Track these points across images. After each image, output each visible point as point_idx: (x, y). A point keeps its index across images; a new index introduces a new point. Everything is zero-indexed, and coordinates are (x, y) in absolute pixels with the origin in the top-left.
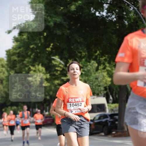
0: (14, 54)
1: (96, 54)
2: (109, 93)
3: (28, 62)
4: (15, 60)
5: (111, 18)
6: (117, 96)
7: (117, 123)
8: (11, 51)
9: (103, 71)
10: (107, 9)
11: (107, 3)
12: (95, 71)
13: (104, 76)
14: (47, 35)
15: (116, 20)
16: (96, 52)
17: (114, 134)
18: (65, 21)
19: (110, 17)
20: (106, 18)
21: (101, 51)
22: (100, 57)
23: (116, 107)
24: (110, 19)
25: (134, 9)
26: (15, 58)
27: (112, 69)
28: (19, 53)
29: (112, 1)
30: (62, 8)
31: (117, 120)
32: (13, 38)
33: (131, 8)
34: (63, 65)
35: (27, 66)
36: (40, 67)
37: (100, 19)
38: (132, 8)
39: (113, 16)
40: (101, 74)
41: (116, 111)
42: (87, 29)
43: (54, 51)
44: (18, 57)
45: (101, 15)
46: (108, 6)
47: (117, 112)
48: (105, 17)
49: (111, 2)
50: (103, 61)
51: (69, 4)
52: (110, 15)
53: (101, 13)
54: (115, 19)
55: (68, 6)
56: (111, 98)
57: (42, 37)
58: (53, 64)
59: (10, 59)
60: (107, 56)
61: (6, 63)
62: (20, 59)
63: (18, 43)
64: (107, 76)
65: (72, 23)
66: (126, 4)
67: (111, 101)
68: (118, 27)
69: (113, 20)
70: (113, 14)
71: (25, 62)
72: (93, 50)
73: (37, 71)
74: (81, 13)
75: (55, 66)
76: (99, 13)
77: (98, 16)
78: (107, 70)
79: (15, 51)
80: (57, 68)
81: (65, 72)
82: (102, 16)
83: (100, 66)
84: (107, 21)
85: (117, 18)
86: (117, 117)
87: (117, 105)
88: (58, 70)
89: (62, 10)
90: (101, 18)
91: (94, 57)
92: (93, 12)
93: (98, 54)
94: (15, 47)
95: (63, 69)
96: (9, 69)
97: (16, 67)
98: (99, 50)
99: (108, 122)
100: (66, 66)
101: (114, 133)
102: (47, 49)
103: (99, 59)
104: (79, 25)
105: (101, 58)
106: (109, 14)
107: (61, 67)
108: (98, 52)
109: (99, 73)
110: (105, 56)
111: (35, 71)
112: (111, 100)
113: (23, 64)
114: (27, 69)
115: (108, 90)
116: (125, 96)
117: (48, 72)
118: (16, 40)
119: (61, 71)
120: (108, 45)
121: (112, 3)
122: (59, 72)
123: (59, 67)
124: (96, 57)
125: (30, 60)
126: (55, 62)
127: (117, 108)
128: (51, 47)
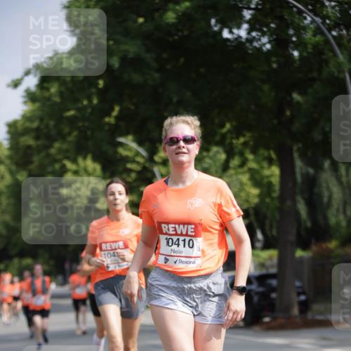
0: (26, 132)
1: (224, 130)
2: (255, 224)
3: (60, 151)
4: (29, 147)
5: (260, 43)
6: (274, 232)
7: (274, 295)
8: (19, 124)
9: (240, 170)
10: (248, 22)
11: (249, 8)
12: (220, 170)
13: (242, 184)
14: (104, 86)
15: (272, 47)
16: (223, 126)
17: (267, 323)
18: (148, 51)
19: (257, 42)
20: (248, 45)
21: (234, 123)
22: (232, 138)
23: (271, 258)
24: (255, 47)
25: (313, 21)
26: (28, 140)
27: (262, 168)
28: (38, 129)
29: (260, 2)
30: (141, 20)
31: (273, 290)
32: (24, 94)
33: (305, 18)
34: (143, 157)
35: (56, 161)
36: (90, 164)
37: (232, 46)
38: (309, 19)
39: (265, 40)
40: (234, 178)
41: (272, 266)
42: (202, 70)
43: (121, 124)
44: (37, 138)
45: (235, 36)
46: (251, 14)
47: (273, 271)
48: (243, 40)
49: (257, 4)
50: (240, 147)
51: (157, 10)
52: (257, 37)
53: (235, 31)
54: (268, 46)
55: (157, 15)
56: (260, 236)
57: (94, 90)
58: (121, 155)
59: (17, 143)
60: (248, 134)
61: (6, 153)
62: (40, 142)
63: (37, 105)
64: (249, 183)
65: (165, 56)
66: (295, 9)
67: (259, 245)
68: (275, 66)
69: (264, 49)
70: (264, 34)
71: (53, 151)
72: (217, 121)
73: (82, 172)
74: (186, 33)
75: (126, 160)
76: (231, 32)
77: (227, 40)
78: (250, 170)
79: (28, 124)
80: (129, 166)
81: (149, 175)
82: (236, 39)
83: (233, 158)
84: (250, 52)
85: (273, 43)
86: (274, 282)
87: (273, 253)
88: (130, 171)
89: (142, 24)
90: (234, 44)
91: (217, 138)
92: (216, 29)
93: (229, 131)
94: (28, 115)
95: (144, 168)
96: (14, 168)
97: (31, 162)
98: (229, 121)
99: (253, 294)
100: (151, 159)
101: (267, 319)
102: (107, 120)
103: (231, 144)
104: (182, 60)
105: (234, 141)
106: (254, 34)
107: (138, 163)
108: (228, 126)
109: (231, 176)
110: (244, 136)
111: (76, 173)
112: (259, 241)
113: (48, 155)
114: (57, 166)
115: (252, 218)
116: (294, 231)
117: (108, 174)
118: (31, 97)
119: (139, 173)
120: (253, 107)
121: (260, 7)
122: (133, 175)
123: (134, 161)
124: (224, 137)
125: (65, 146)
126: (125, 150)
127: (275, 261)
128: (115, 113)
